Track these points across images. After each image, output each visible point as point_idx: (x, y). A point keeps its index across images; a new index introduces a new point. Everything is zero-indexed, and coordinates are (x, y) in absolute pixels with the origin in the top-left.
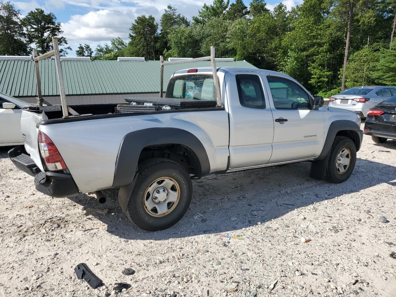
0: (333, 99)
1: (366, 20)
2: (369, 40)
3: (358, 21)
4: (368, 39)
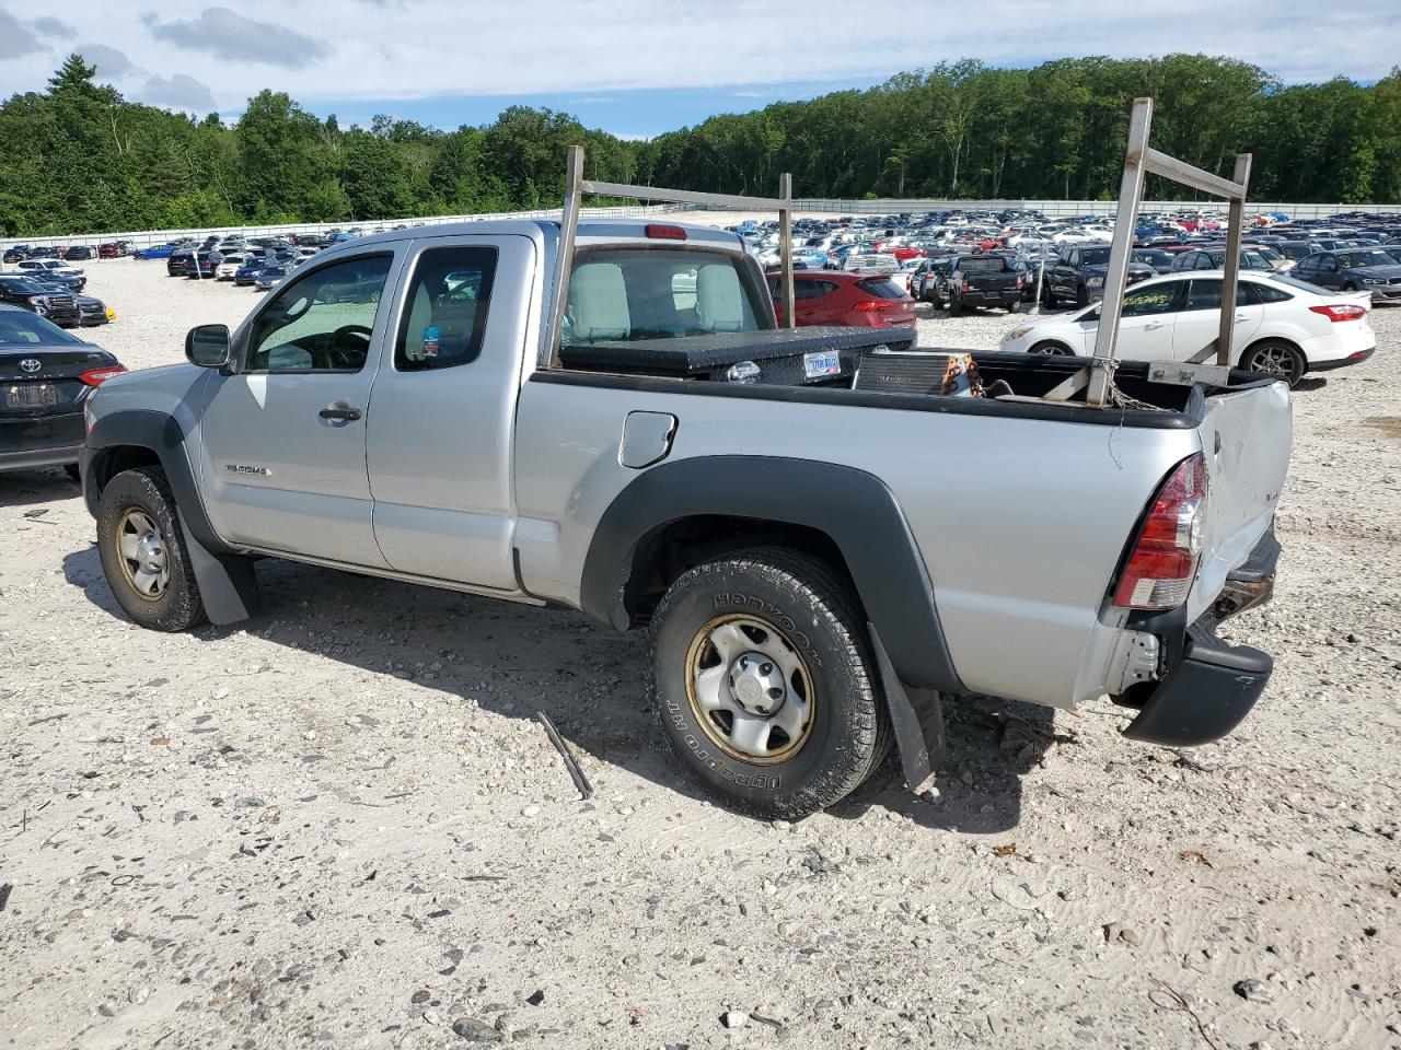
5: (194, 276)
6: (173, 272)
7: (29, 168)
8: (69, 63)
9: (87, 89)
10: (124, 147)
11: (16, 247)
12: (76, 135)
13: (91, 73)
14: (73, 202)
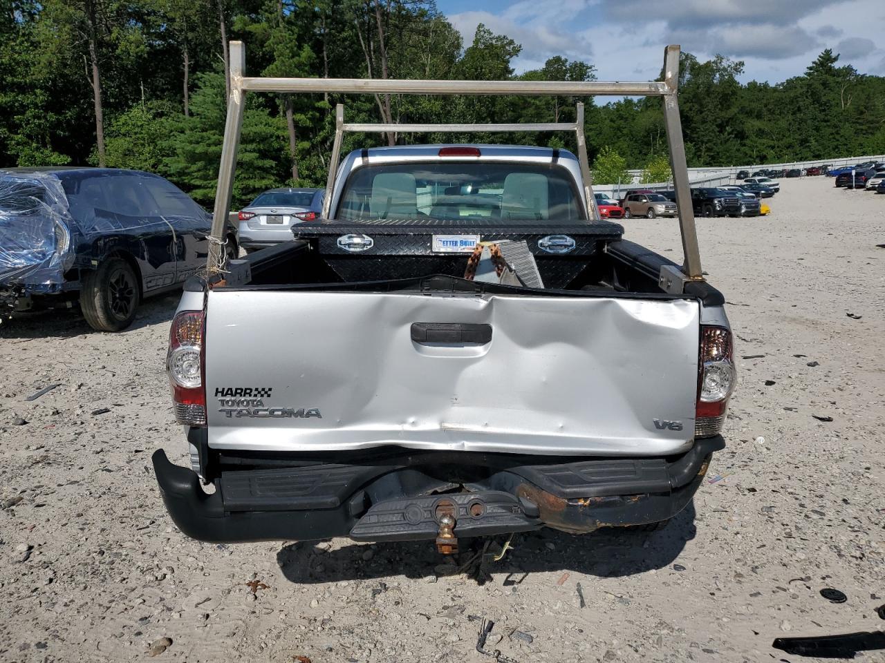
0: (248, 216)
1: (133, 49)
2: (144, 90)
3: (114, 46)
4: (142, 87)
5: (850, 187)
6: (839, 185)
7: (783, 123)
8: (822, 55)
9: (830, 71)
10: (845, 104)
11: (761, 171)
12: (816, 100)
13: (836, 59)
14: (804, 142)
